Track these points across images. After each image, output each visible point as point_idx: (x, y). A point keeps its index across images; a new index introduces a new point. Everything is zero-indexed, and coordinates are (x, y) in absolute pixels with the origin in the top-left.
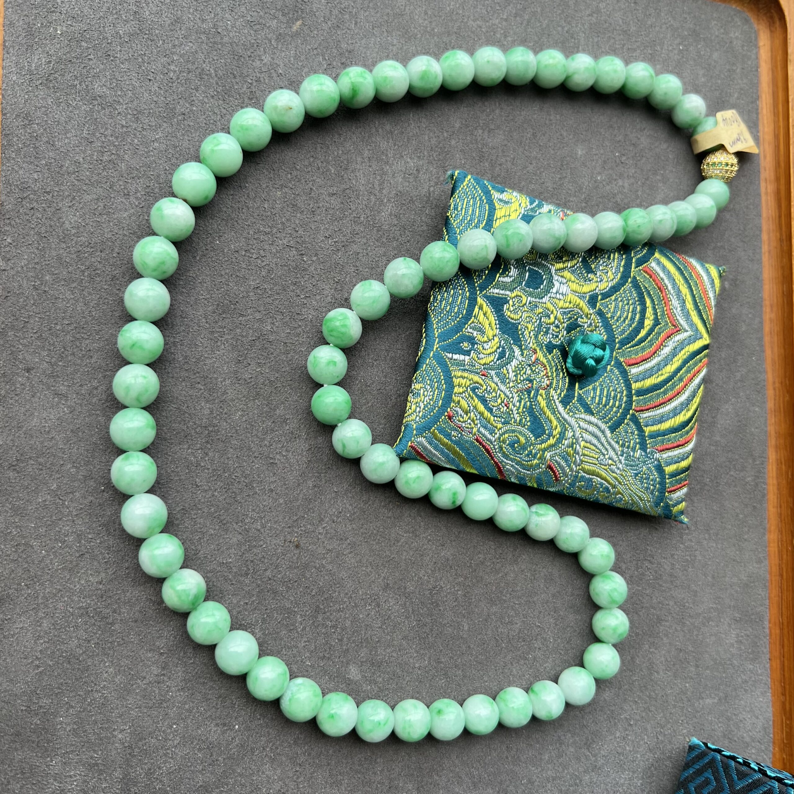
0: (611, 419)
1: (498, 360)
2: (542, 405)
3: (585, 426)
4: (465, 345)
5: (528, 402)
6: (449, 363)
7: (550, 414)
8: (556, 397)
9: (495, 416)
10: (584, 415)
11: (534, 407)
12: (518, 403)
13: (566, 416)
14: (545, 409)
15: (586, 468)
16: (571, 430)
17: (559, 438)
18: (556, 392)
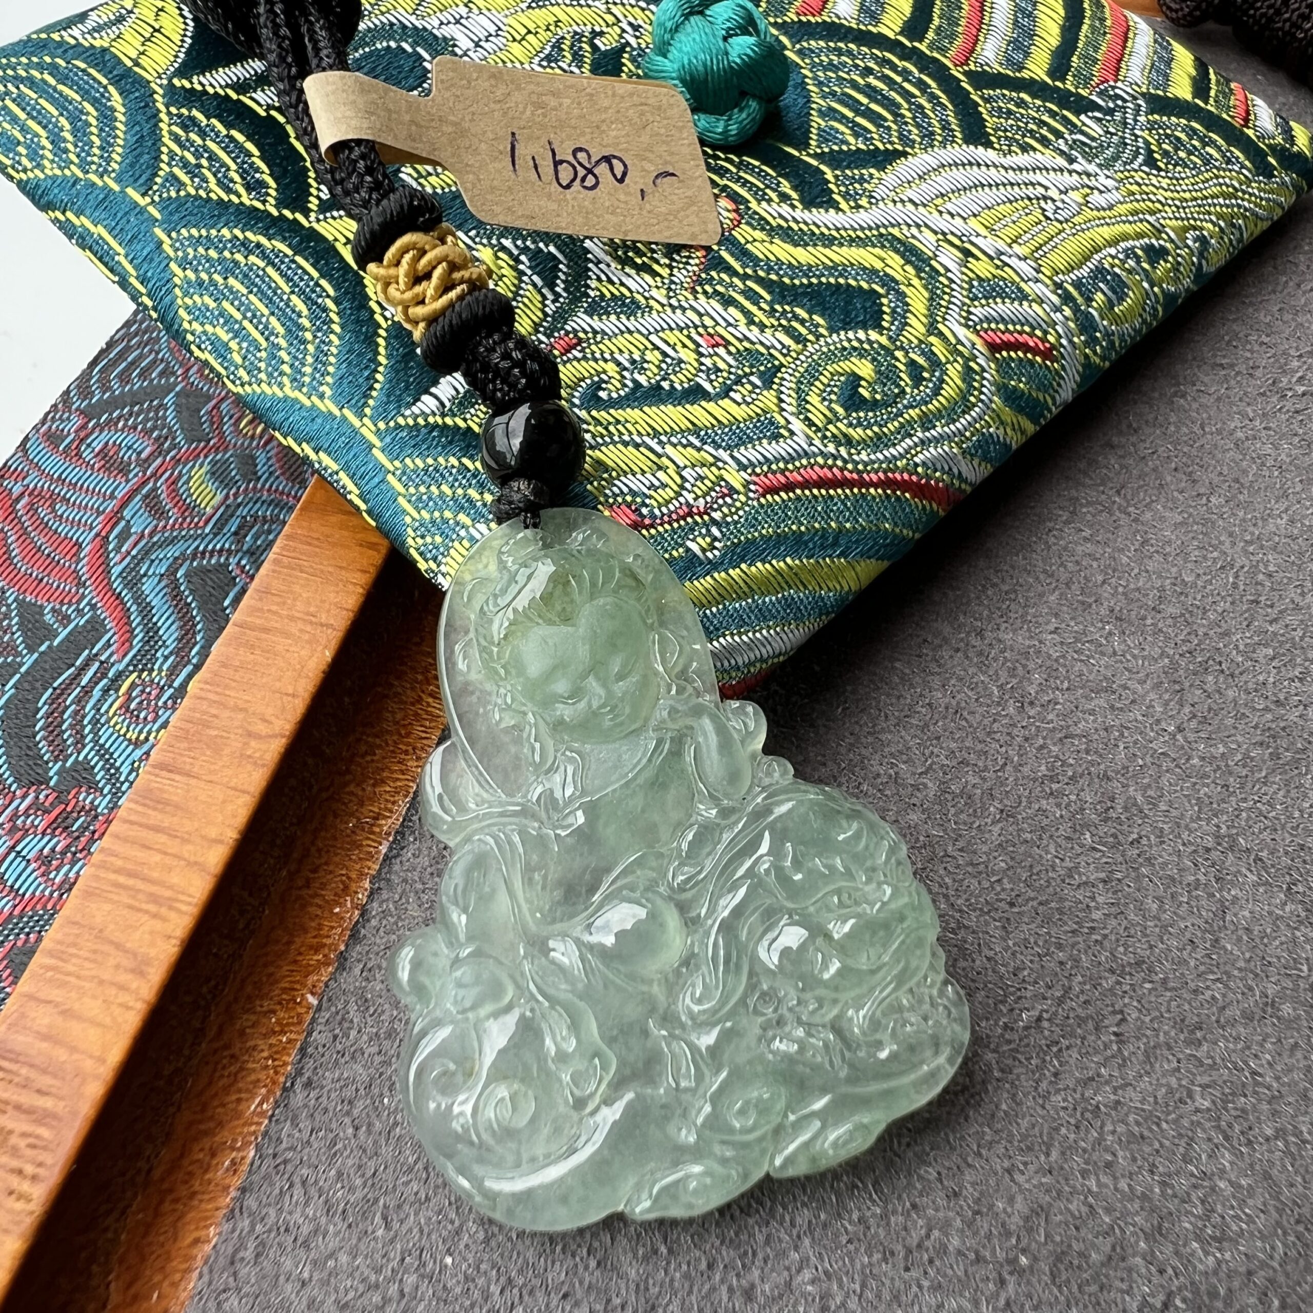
0: (946, 125)
1: (551, 286)
2: (784, 257)
3: (927, 189)
5: (748, 283)
6: (449, 421)
7: (827, 251)
8: (785, 209)
9: (726, 392)
10: (891, 176)
11: (774, 277)
12: (731, 310)
13: (863, 217)
14: (803, 255)
15: (1058, 259)
16: (914, 231)
17: (919, 270)
18: (769, 201)
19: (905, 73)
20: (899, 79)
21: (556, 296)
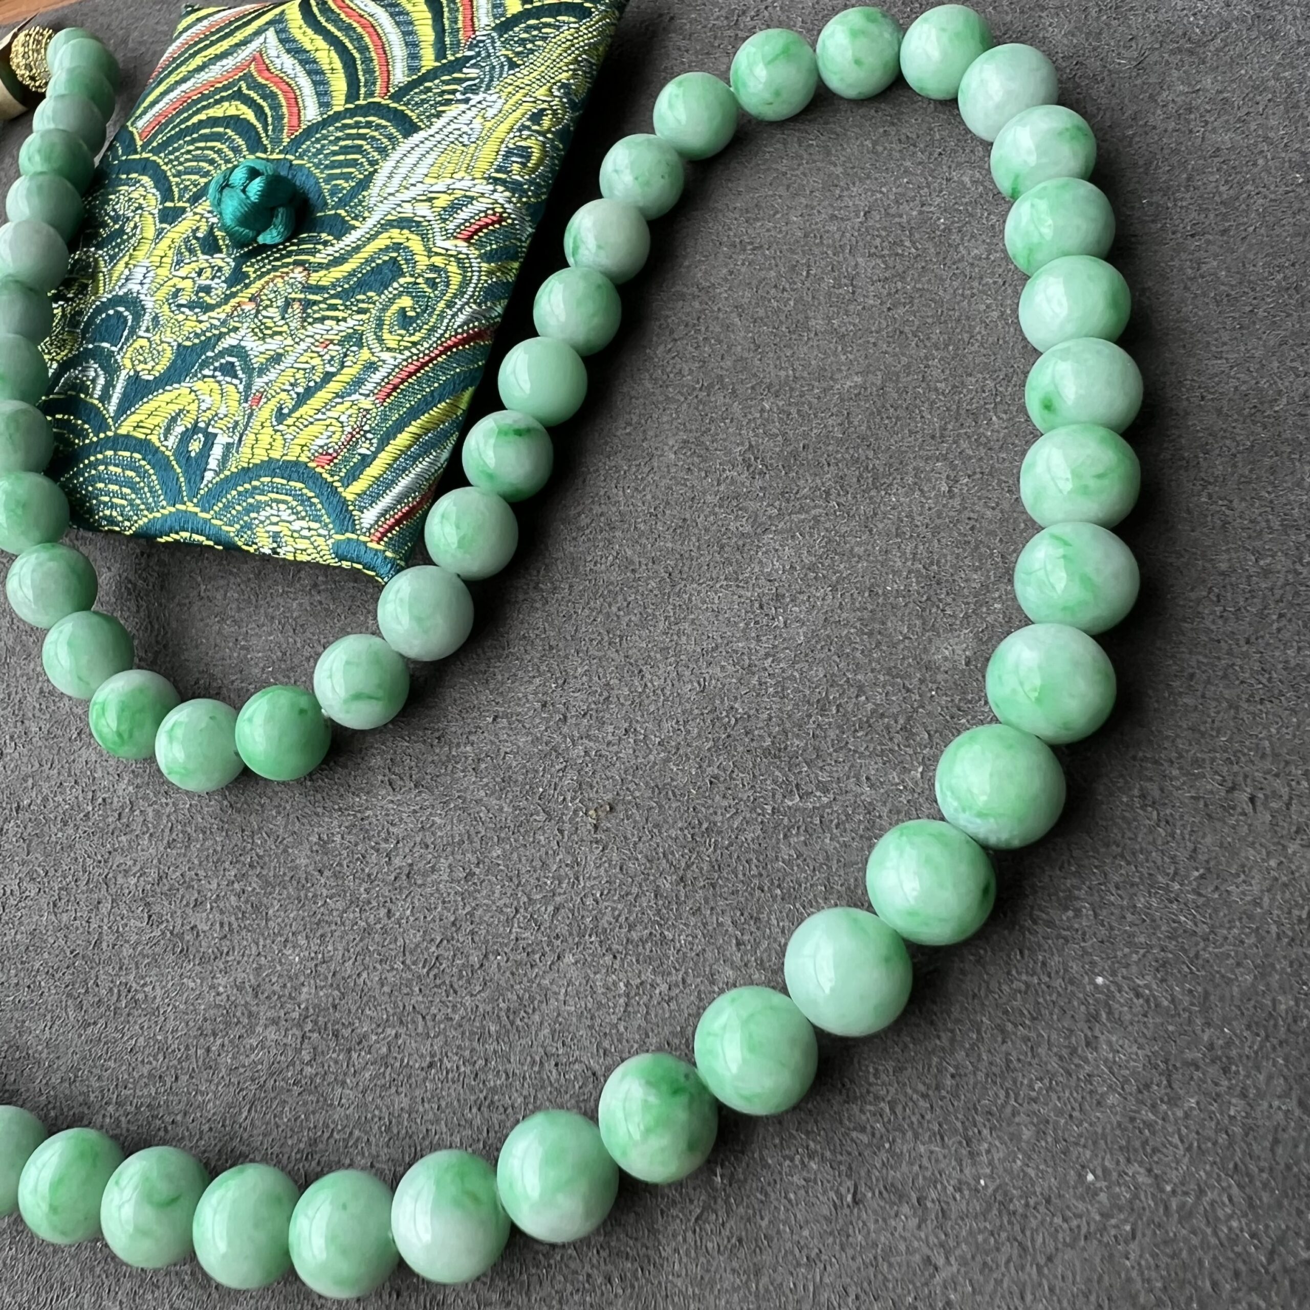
0: (391, 137)
1: (236, 377)
2: (339, 275)
4: (195, 447)
5: (329, 302)
6: (222, 476)
7: (359, 255)
8: (330, 250)
9: (342, 366)
10: (374, 190)
11: (339, 289)
12: (326, 322)
13: (370, 223)
14: (348, 267)
15: (482, 165)
16: (399, 209)
17: (409, 228)
18: (319, 251)
19: (357, 125)
20: (354, 131)
21: (241, 380)
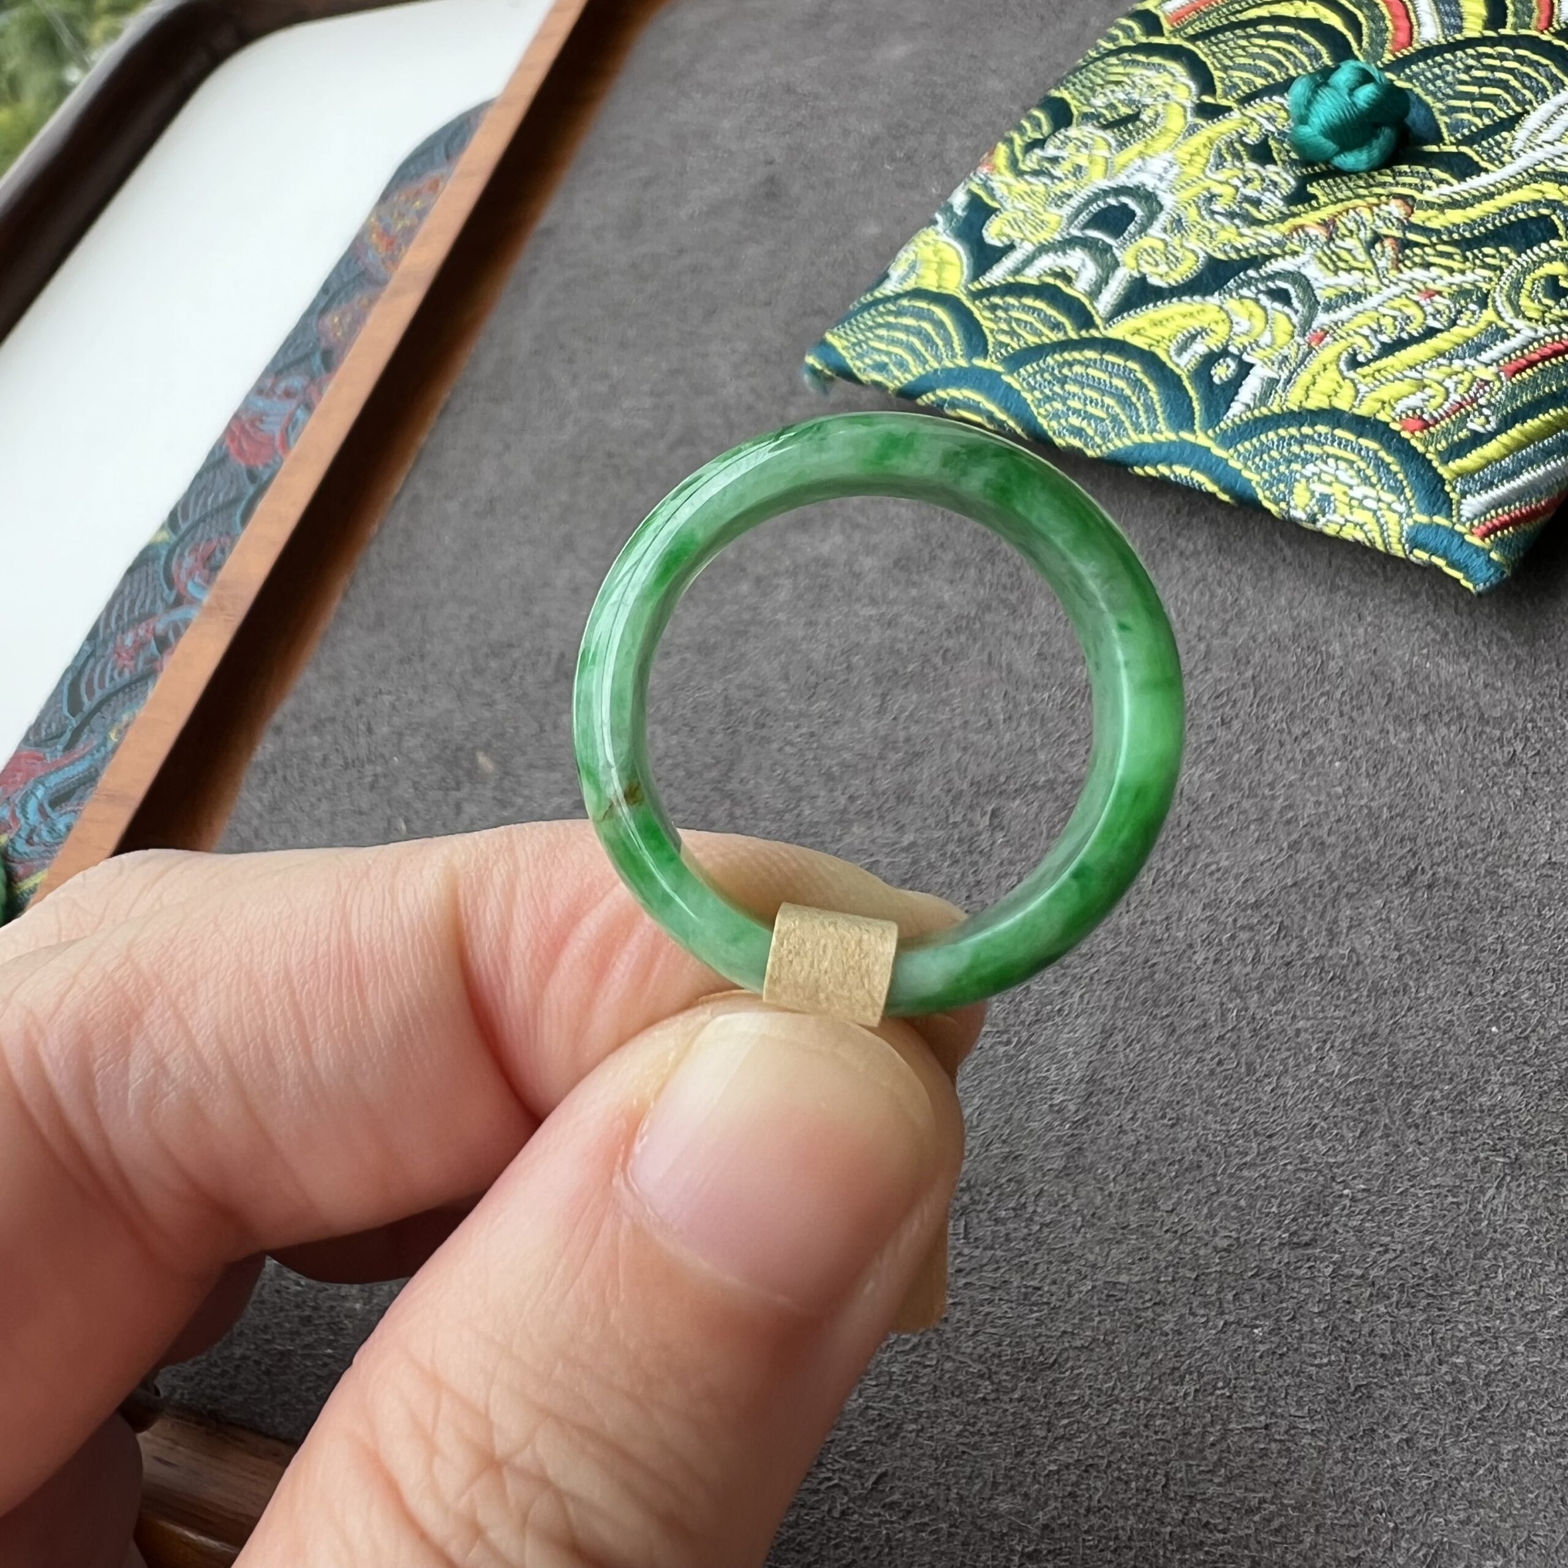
0: (1552, 78)
1: (1289, 305)
2: (1458, 220)
4: (1222, 372)
5: (1437, 247)
6: (1256, 413)
7: (1491, 203)
8: (1445, 189)
9: (1453, 323)
10: (1521, 133)
11: (1455, 236)
12: (1432, 270)
13: (1510, 169)
14: (1472, 213)
16: (1557, 160)
18: (1430, 188)
19: (1502, 57)
20: (1497, 63)
21: (1297, 312)
